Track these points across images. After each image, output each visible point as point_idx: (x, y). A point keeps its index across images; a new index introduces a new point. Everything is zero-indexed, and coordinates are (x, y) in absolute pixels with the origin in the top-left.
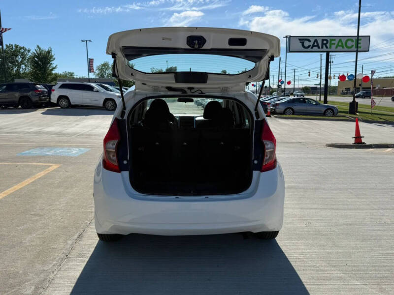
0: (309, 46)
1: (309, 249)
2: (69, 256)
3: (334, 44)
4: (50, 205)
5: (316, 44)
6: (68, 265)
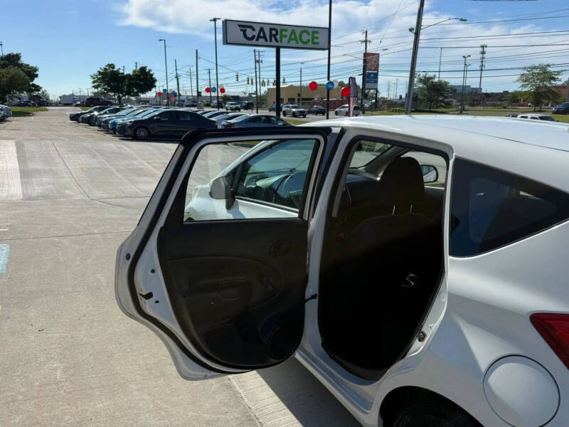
0: (253, 37)
3: (286, 36)
5: (262, 35)
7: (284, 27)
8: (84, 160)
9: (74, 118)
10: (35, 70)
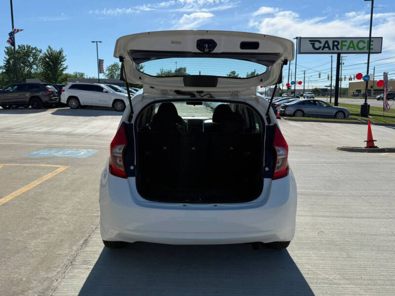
0: (320, 48)
1: (321, 260)
2: (74, 263)
3: (346, 45)
4: (56, 209)
5: (326, 46)
6: (72, 272)
7: (345, 39)
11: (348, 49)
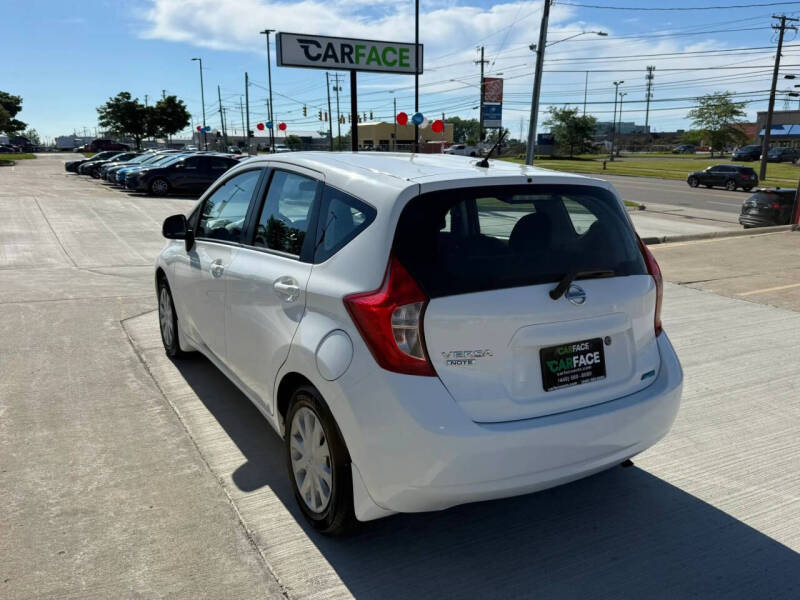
0: (319, 56)
3: (363, 55)
7: (362, 43)
8: (78, 221)
9: (72, 168)
10: (18, 101)
11: (368, 63)
